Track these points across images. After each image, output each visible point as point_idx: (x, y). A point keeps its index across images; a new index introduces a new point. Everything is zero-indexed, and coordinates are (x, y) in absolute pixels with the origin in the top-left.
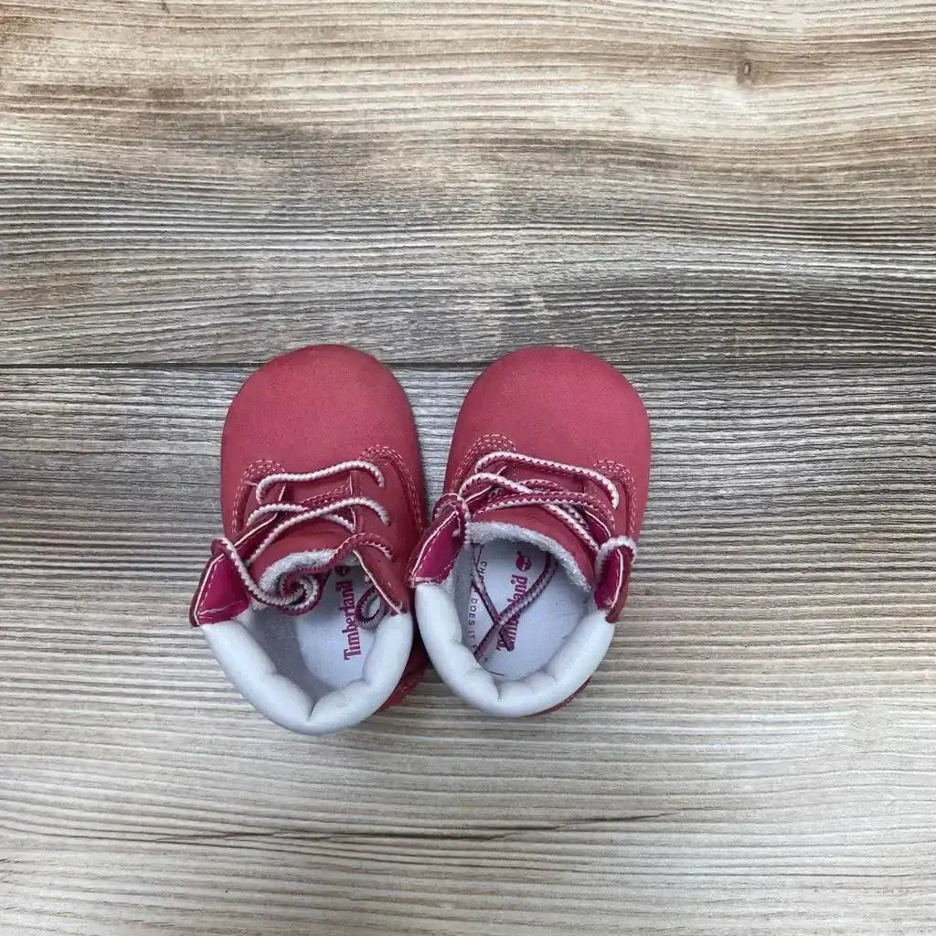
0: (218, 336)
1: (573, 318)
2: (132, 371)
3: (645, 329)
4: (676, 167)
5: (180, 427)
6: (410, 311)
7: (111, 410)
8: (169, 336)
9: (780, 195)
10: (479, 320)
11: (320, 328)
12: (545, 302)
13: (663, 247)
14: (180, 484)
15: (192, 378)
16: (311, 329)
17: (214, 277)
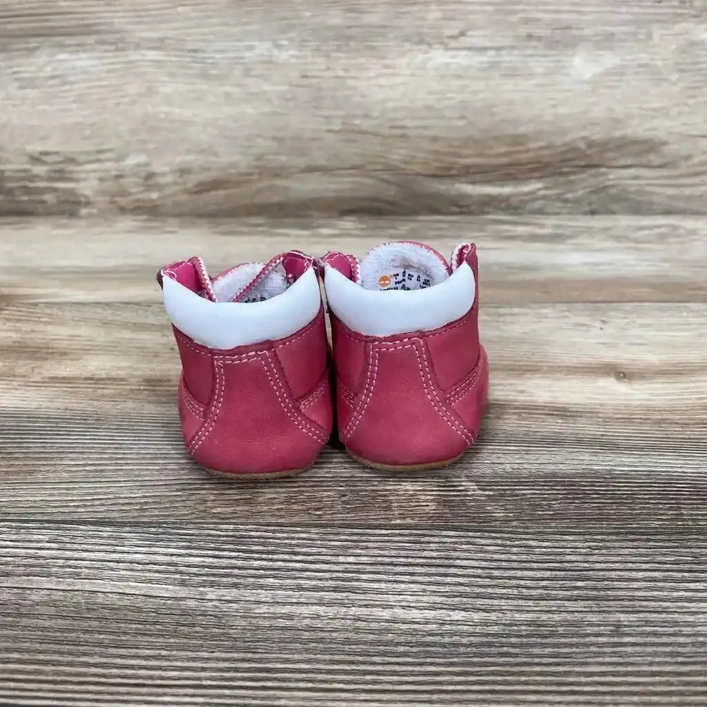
0: (146, 503)
1: (508, 497)
2: (47, 525)
3: (586, 505)
4: (581, 416)
5: (76, 567)
6: (341, 488)
7: (8, 553)
8: (97, 502)
9: (682, 431)
10: (412, 495)
11: (249, 499)
12: (477, 485)
13: (587, 457)
15: (107, 531)
16: (241, 499)
17: (158, 468)
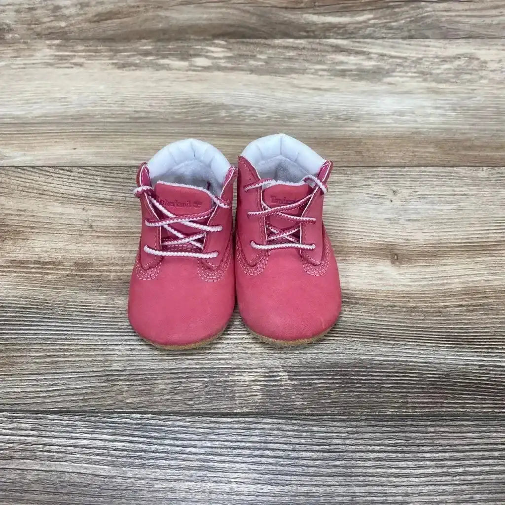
0: (87, 394)
1: (306, 386)
2: (29, 415)
3: (351, 394)
4: (361, 304)
5: (51, 452)
6: (205, 379)
7: (9, 440)
8: (57, 393)
9: (423, 320)
10: (248, 386)
11: (149, 390)
12: (289, 375)
13: (358, 346)
14: (41, 492)
15: (65, 420)
16: (144, 390)
17: (91, 359)
